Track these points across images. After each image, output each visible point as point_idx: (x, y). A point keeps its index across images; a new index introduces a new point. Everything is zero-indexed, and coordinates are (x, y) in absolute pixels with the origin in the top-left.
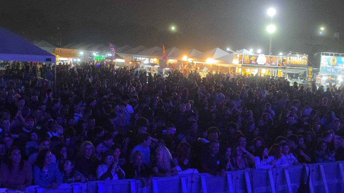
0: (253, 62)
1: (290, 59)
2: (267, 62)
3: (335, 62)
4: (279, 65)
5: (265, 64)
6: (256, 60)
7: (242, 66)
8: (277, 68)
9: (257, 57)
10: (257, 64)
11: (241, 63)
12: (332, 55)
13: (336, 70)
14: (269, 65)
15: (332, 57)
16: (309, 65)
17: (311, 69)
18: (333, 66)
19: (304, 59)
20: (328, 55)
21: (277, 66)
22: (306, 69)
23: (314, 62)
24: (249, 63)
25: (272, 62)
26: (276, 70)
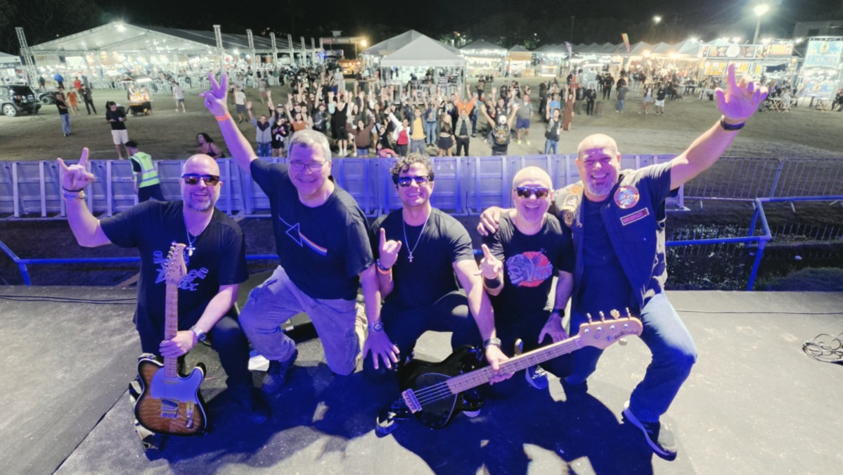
0: (721, 54)
1: (771, 48)
2: (741, 53)
3: (827, 48)
4: (756, 57)
5: (737, 57)
6: (725, 52)
7: (707, 59)
8: (754, 60)
9: (727, 47)
10: (726, 56)
11: (705, 56)
12: (824, 39)
13: (826, 59)
14: (743, 58)
15: (824, 43)
16: (795, 54)
17: (795, 59)
18: (823, 54)
19: (789, 47)
20: (819, 39)
21: (754, 58)
22: (789, 59)
23: (800, 51)
24: (715, 55)
25: (747, 53)
26: (752, 63)
